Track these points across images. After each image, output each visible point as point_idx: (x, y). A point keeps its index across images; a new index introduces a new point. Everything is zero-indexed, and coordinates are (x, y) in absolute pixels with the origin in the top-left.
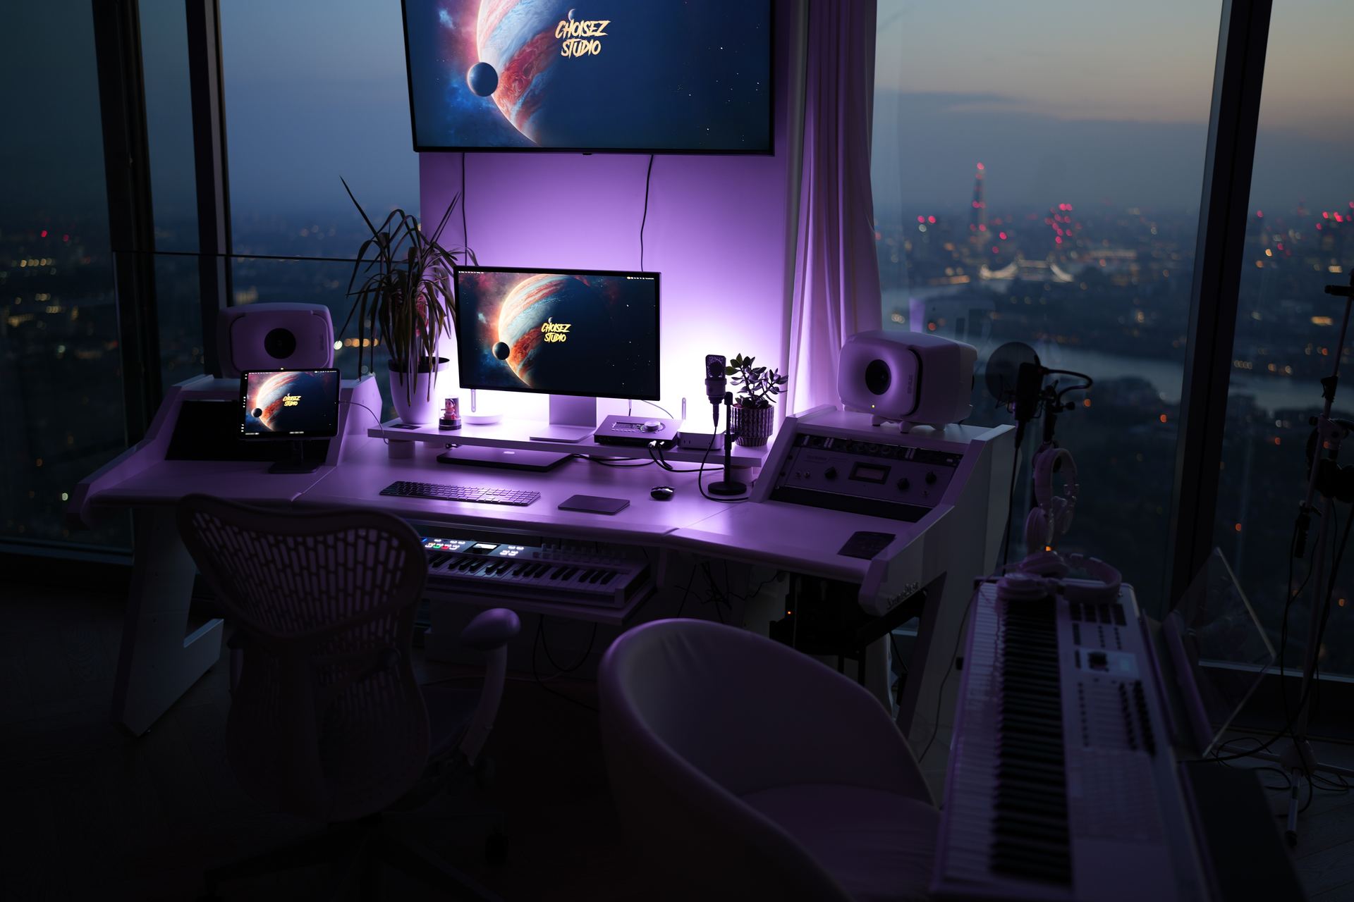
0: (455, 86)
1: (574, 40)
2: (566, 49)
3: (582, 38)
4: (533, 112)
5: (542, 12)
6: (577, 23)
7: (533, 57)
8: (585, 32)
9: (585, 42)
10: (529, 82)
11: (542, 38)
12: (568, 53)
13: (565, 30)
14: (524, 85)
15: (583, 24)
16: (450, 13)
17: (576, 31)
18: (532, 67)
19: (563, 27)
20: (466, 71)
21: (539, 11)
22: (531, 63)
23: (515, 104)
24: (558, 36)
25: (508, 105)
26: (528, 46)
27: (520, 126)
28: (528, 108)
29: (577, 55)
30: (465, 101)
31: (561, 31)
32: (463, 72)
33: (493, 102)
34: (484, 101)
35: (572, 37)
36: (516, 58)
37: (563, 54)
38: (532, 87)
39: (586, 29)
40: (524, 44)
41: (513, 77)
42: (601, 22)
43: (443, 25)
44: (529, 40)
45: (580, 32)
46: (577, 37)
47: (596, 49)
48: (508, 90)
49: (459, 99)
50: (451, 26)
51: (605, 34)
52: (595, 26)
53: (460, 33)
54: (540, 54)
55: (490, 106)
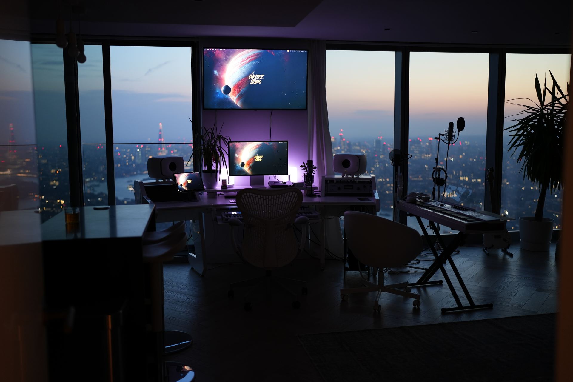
0: (218, 91)
1: (254, 80)
2: (251, 82)
3: (256, 79)
4: (241, 99)
5: (245, 72)
6: (255, 75)
7: (242, 84)
8: (257, 78)
9: (257, 80)
10: (240, 91)
11: (245, 79)
12: (252, 83)
13: (251, 77)
14: (238, 92)
15: (257, 76)
16: (218, 71)
17: (255, 77)
18: (241, 87)
19: (251, 76)
20: (221, 87)
21: (244, 72)
22: (241, 86)
23: (235, 97)
24: (249, 79)
25: (234, 97)
26: (241, 81)
27: (237, 103)
28: (239, 98)
29: (254, 84)
30: (220, 96)
31: (250, 77)
32: (220, 88)
33: (229, 96)
34: (226, 96)
35: (253, 79)
36: (237, 84)
37: (250, 83)
38: (241, 92)
39: (257, 77)
40: (239, 80)
41: (235, 90)
42: (261, 75)
43: (215, 75)
44: (241, 79)
45: (256, 78)
46: (255, 79)
47: (260, 82)
48: (234, 93)
49: (219, 95)
50: (218, 75)
51: (262, 78)
52: (260, 76)
53: (220, 77)
54: (244, 83)
55: (228, 97)
